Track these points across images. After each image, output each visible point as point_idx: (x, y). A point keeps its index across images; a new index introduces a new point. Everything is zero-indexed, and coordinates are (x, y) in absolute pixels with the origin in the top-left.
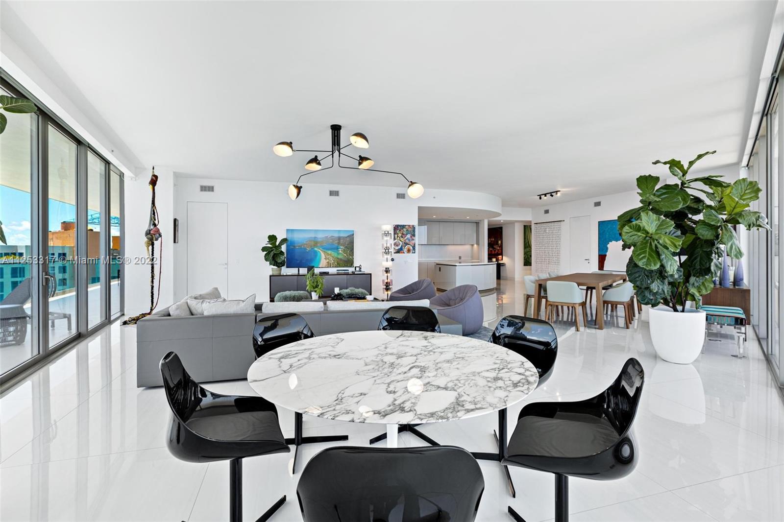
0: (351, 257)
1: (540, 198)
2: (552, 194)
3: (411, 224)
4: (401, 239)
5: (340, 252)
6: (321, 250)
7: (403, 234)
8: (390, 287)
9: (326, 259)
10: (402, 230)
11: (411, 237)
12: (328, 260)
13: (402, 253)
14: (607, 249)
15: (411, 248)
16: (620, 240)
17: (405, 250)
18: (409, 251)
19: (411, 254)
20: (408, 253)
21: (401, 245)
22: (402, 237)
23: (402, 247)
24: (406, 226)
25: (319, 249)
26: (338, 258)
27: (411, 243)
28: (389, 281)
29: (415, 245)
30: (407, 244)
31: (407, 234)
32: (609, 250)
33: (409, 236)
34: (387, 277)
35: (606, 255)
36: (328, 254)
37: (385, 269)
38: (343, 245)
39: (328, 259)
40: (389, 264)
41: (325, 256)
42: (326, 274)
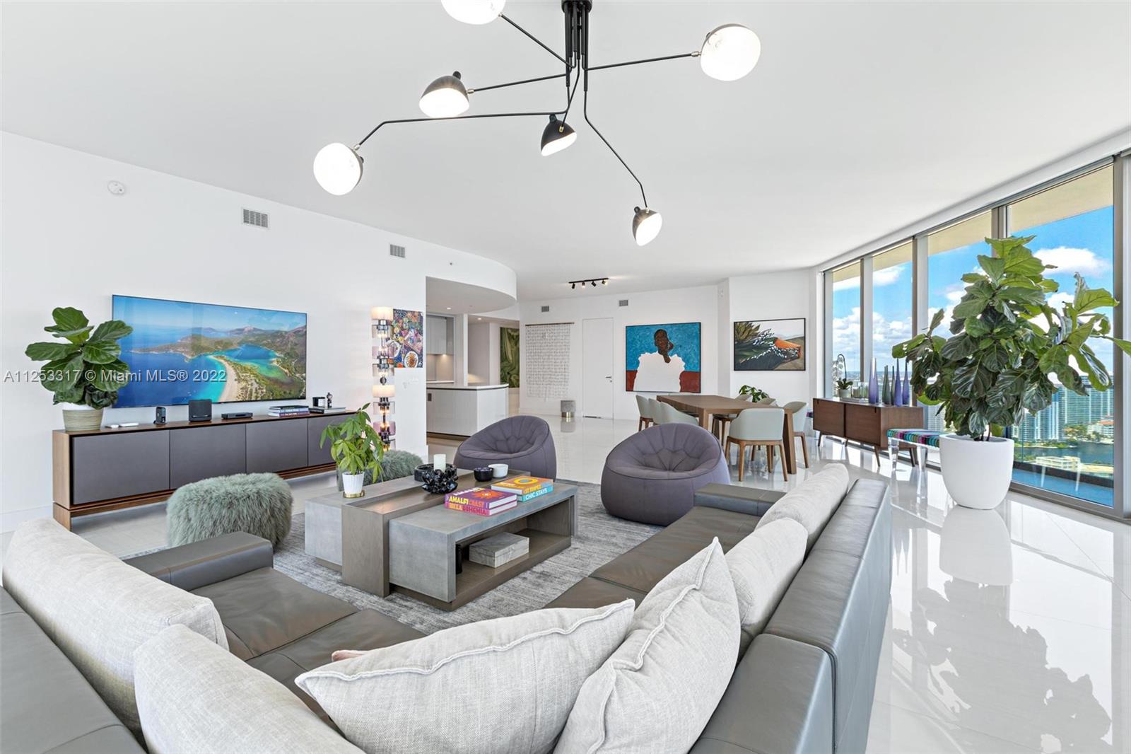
0: (297, 375)
1: (573, 287)
2: (595, 282)
3: (417, 310)
4: (400, 338)
5: (275, 364)
6: (226, 360)
7: (402, 328)
8: (390, 438)
9: (239, 380)
10: (401, 321)
11: (416, 335)
12: (244, 384)
13: (400, 366)
14: (638, 363)
15: (416, 357)
16: (655, 351)
17: (406, 361)
18: (412, 363)
19: (415, 370)
20: (410, 366)
21: (399, 350)
22: (401, 335)
23: (400, 354)
24: (407, 312)
25: (222, 357)
26: (269, 378)
27: (415, 348)
28: (388, 425)
29: (422, 350)
30: (408, 349)
31: (409, 329)
32: (640, 365)
33: (412, 333)
34: (384, 416)
35: (637, 371)
36: (245, 370)
37: (378, 400)
38: (282, 351)
39: (247, 381)
40: (385, 390)
41: (237, 374)
42: (244, 418)
